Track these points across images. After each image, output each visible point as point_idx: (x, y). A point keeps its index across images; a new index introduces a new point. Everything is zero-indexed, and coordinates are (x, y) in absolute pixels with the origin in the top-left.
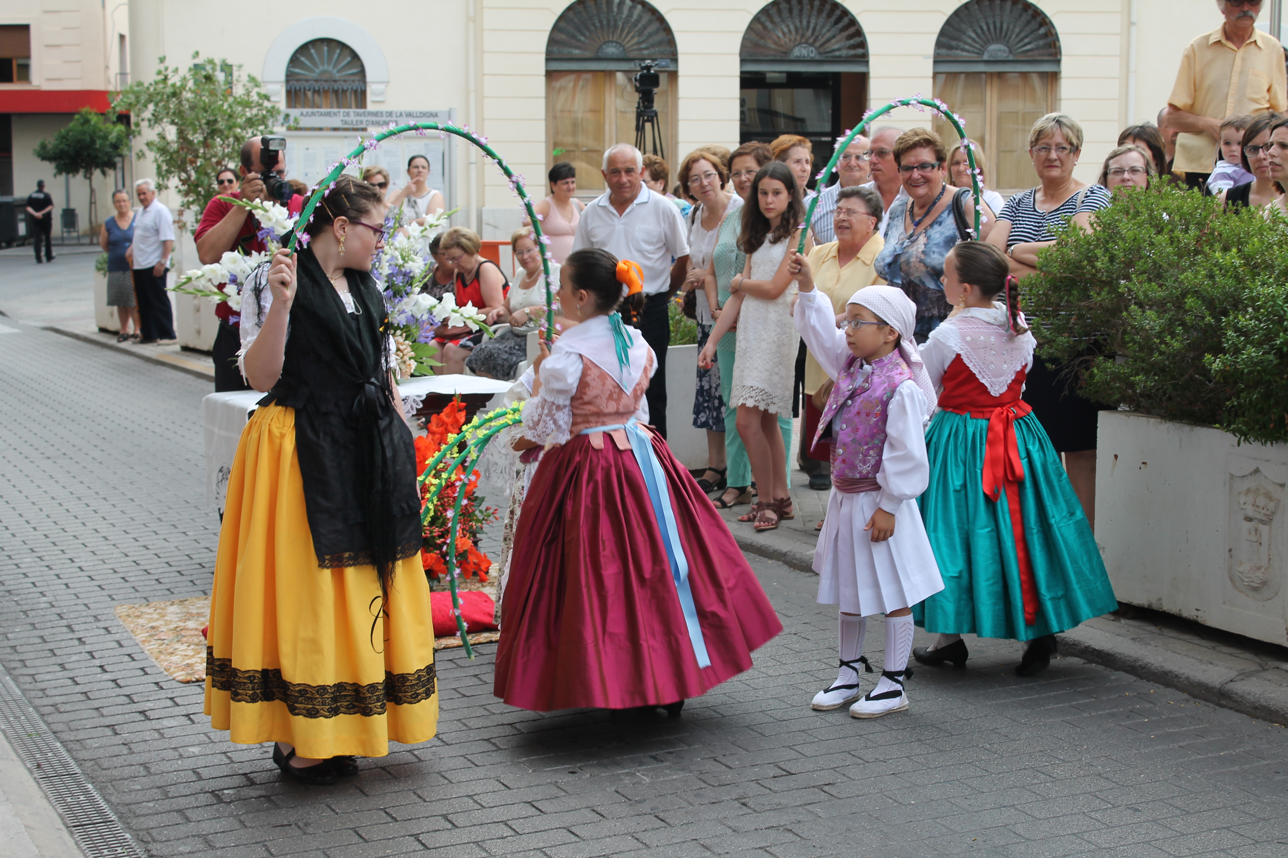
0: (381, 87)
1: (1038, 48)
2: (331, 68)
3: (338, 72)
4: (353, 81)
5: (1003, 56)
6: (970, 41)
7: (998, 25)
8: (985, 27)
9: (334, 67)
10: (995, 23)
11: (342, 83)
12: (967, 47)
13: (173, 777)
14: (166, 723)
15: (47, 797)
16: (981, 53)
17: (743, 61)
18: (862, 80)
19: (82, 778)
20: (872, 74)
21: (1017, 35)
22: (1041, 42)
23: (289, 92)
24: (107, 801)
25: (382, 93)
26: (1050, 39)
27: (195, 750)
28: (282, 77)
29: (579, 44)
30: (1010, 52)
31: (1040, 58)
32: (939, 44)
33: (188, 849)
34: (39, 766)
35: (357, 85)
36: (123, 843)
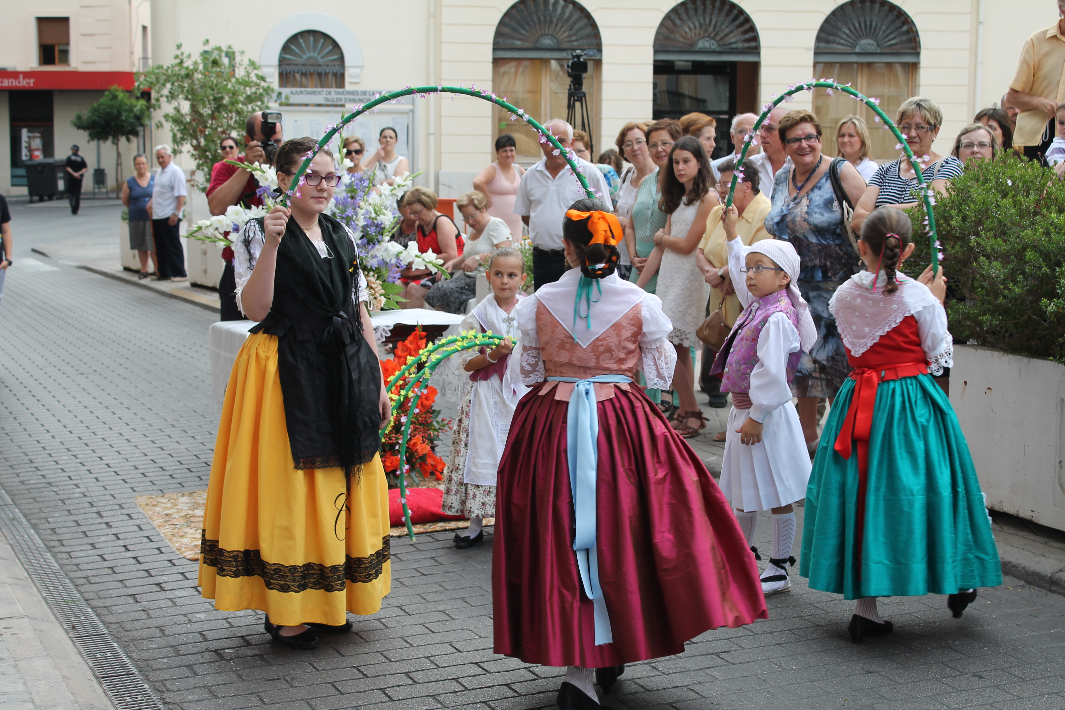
0: (357, 71)
1: (901, 43)
2: (316, 55)
3: (322, 58)
4: (334, 66)
5: (872, 49)
6: (844, 36)
7: (868, 23)
8: (857, 25)
9: (319, 54)
10: (865, 22)
11: (325, 67)
12: (842, 41)
13: (183, 638)
14: (178, 593)
15: (80, 653)
16: (853, 46)
17: (656, 52)
18: (755, 67)
19: (109, 638)
20: (763, 63)
21: (884, 32)
22: (904, 38)
23: (281, 75)
24: (130, 657)
25: (358, 76)
26: (911, 35)
27: (202, 616)
28: (276, 62)
29: (521, 37)
30: (878, 45)
31: (903, 51)
32: (819, 39)
33: (196, 698)
34: (74, 627)
35: (337, 69)
36: (142, 692)
